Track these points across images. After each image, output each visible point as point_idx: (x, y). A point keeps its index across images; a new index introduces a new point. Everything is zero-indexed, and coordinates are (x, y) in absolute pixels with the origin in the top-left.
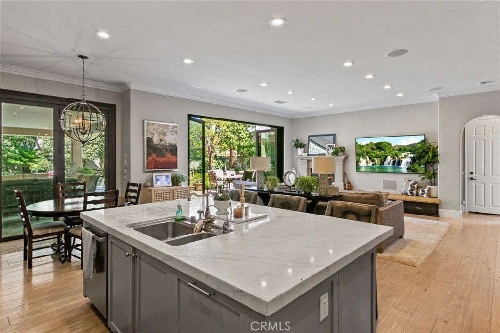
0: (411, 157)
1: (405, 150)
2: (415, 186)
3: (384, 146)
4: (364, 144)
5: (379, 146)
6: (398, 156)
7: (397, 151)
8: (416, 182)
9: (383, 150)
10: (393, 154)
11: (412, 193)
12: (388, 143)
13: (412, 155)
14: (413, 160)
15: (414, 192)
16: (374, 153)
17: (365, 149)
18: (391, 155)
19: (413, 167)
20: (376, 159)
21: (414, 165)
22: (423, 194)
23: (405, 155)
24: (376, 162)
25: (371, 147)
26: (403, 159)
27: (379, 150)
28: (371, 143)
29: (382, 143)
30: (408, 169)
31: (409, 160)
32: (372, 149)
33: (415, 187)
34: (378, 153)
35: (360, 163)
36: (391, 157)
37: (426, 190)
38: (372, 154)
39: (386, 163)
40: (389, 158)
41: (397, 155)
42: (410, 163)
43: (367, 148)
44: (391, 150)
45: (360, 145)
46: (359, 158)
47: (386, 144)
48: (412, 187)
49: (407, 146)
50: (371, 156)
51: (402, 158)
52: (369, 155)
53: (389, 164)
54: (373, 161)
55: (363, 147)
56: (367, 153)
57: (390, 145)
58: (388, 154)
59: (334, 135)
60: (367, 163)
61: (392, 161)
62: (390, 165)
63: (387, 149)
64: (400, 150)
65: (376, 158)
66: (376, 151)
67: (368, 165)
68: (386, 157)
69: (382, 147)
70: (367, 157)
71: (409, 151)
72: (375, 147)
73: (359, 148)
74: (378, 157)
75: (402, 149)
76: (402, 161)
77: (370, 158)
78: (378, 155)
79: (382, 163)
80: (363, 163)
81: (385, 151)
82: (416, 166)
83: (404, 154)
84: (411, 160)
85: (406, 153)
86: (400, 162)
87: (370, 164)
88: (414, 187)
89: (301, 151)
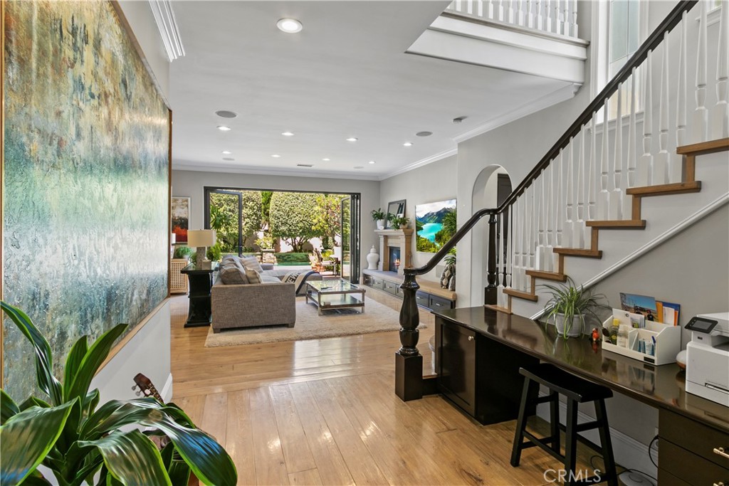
59: (405, 201)
89: (380, 223)
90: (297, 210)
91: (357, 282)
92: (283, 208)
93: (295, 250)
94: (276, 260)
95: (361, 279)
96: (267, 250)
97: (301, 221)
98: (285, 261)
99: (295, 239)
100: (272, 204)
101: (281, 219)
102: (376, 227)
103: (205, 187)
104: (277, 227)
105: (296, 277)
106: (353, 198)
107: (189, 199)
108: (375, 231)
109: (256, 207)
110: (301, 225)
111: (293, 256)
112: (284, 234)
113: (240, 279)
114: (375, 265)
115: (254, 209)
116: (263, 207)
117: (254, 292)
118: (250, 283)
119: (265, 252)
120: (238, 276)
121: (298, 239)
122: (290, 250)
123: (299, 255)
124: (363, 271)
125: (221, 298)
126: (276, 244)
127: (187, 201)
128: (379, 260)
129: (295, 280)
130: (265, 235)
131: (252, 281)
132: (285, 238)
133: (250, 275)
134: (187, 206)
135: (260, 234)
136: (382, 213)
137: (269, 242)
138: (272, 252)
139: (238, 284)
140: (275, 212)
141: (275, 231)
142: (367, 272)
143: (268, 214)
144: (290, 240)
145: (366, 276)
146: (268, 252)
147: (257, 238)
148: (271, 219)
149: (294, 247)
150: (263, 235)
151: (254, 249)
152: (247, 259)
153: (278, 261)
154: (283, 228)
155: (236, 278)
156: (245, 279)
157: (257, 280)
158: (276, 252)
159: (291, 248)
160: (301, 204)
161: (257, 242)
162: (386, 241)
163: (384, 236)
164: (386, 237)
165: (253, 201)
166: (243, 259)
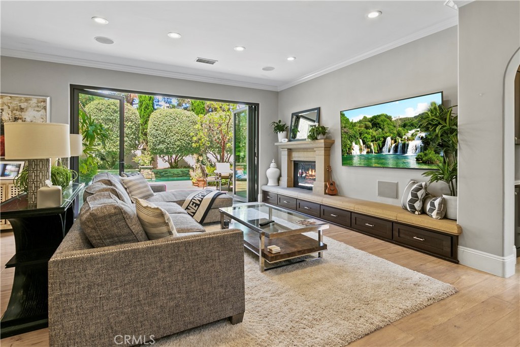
0: (422, 138)
1: (412, 126)
2: (419, 194)
3: (382, 121)
4: (356, 121)
5: (375, 122)
6: (401, 138)
7: (400, 129)
8: (421, 186)
9: (380, 128)
10: (394, 133)
11: (412, 207)
12: (386, 116)
13: (423, 134)
14: (426, 142)
15: (418, 205)
16: (368, 133)
17: (357, 128)
18: (392, 135)
19: (426, 155)
20: (372, 144)
21: (427, 152)
22: (432, 210)
23: (412, 135)
24: (372, 148)
25: (365, 124)
26: (410, 142)
27: (375, 129)
28: (365, 118)
29: (379, 116)
30: (417, 159)
31: (418, 143)
32: (367, 127)
33: (420, 197)
34: (375, 133)
35: (352, 151)
36: (392, 139)
37: (437, 203)
38: (366, 135)
39: (385, 149)
40: (389, 139)
41: (400, 135)
42: (421, 148)
43: (360, 127)
44: (392, 127)
45: (352, 123)
46: (351, 143)
47: (383, 117)
48: (415, 196)
49: (416, 117)
50: (365, 139)
51: (408, 139)
52: (362, 137)
53: (389, 151)
54: (368, 147)
55: (355, 126)
56: (360, 134)
57: (389, 118)
58: (388, 134)
59: (319, 109)
60: (361, 150)
61: (394, 145)
62: (391, 152)
63: (385, 126)
64: (404, 126)
65: (372, 141)
66: (371, 131)
67: (362, 153)
68: (385, 139)
69: (378, 124)
70: (361, 141)
71: (419, 127)
72: (370, 124)
73: (351, 127)
74: (374, 140)
75: (407, 124)
76: (408, 145)
77: (364, 143)
78: (374, 137)
79: (380, 150)
80: (356, 150)
81: (383, 129)
82: (431, 154)
83: (411, 132)
84: (423, 142)
85: (413, 131)
86: (405, 148)
87: (364, 153)
88: (417, 197)
89: (281, 136)
90: (175, 129)
91: (256, 200)
92: (161, 127)
93: (172, 167)
94: (154, 175)
95: (260, 196)
96: (145, 166)
97: (178, 140)
98: (163, 176)
99: (171, 157)
100: (150, 123)
101: (159, 138)
102: (277, 140)
103: (71, 85)
104: (155, 145)
105: (200, 202)
106: (250, 108)
107: (48, 99)
108: (276, 144)
109: (134, 127)
110: (178, 143)
111: (169, 172)
112: (161, 152)
113: (126, 231)
114: (276, 181)
115: (132, 129)
116: (141, 127)
117: (161, 259)
118: (149, 237)
119: (143, 168)
120: (122, 223)
121: (174, 156)
122: (167, 167)
123: (175, 171)
124: (261, 187)
125: (74, 288)
126: (153, 161)
127: (45, 101)
128: (280, 176)
129: (199, 205)
130: (142, 153)
131: (153, 231)
132: (162, 156)
133: (147, 217)
134: (45, 108)
135: (138, 153)
136: (284, 125)
137: (147, 159)
138: (151, 169)
139: (121, 242)
140: (153, 132)
141: (153, 149)
142: (266, 188)
143: (146, 134)
144: (166, 158)
145: (265, 194)
146: (146, 168)
147: (135, 156)
148: (149, 138)
149: (171, 164)
150: (141, 153)
151: (134, 166)
152: (131, 178)
153: (156, 177)
154: (162, 146)
155: (115, 230)
156: (136, 228)
157: (164, 229)
158: (153, 168)
159: (167, 165)
160: (179, 124)
161: (136, 160)
162: (289, 155)
163: (288, 149)
164: (290, 151)
165: (132, 122)
166: (126, 178)
